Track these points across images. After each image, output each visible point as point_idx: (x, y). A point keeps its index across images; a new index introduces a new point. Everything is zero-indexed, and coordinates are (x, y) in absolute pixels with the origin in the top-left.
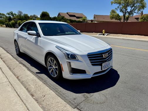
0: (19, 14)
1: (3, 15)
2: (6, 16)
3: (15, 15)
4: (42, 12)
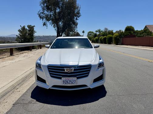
0: (105, 30)
1: (92, 32)
2: (94, 34)
3: (102, 31)
4: (126, 27)
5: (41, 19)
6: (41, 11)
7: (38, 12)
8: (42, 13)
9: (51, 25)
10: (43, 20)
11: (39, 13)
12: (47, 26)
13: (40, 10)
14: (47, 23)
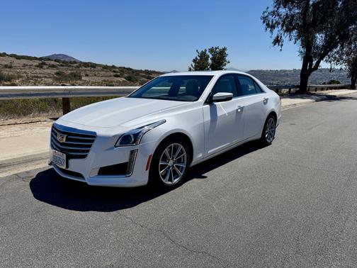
5: (269, 29)
6: (271, 9)
7: (264, 13)
8: (273, 13)
9: (294, 40)
10: (271, 31)
11: (266, 14)
12: (282, 45)
13: (268, 8)
14: (283, 38)
